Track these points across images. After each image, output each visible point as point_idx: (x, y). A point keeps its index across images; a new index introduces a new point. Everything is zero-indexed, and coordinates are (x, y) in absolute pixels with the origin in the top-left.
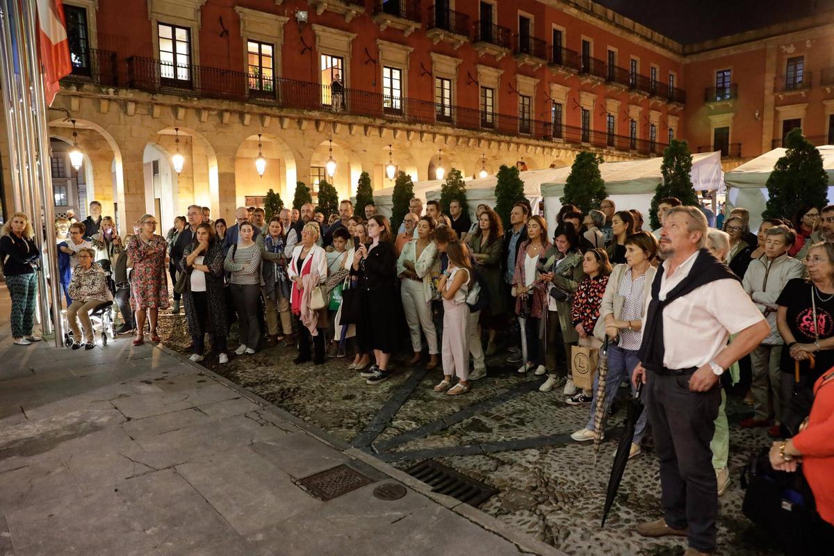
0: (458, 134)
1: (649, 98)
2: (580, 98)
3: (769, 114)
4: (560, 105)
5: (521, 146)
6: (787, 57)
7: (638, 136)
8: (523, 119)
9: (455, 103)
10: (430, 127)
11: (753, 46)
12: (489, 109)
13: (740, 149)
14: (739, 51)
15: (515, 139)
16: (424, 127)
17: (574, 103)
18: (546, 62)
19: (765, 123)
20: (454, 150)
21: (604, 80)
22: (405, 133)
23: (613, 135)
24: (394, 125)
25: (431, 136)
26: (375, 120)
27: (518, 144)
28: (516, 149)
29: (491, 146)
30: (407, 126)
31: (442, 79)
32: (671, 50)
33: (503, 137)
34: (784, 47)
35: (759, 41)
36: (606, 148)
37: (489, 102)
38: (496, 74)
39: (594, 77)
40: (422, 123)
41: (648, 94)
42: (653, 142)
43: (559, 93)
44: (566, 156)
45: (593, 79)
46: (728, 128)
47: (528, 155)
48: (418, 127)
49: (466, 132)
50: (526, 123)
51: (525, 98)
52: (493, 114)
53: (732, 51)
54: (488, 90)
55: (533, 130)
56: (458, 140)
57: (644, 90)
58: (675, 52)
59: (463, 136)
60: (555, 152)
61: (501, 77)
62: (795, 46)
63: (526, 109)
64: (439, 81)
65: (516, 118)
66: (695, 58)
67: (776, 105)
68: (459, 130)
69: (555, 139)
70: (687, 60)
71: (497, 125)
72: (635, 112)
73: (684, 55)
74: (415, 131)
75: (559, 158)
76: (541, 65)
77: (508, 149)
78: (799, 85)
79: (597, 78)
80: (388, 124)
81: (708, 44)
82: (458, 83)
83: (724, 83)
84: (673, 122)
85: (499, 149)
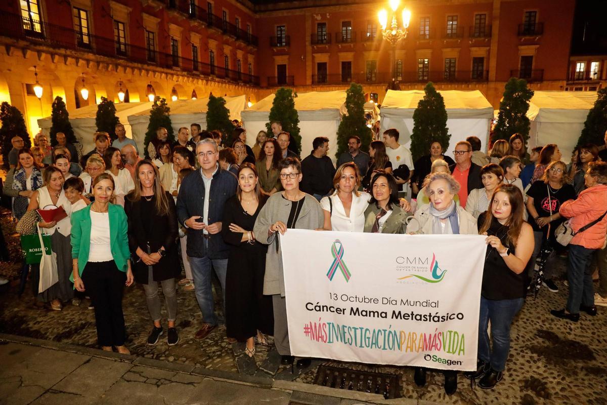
0: (99, 60)
1: (236, 40)
2: (190, 37)
3: (309, 57)
4: (176, 41)
5: (150, 72)
6: (317, 22)
7: (230, 67)
8: (149, 50)
9: (92, 32)
10: (73, 52)
11: (298, 12)
12: (122, 40)
13: (293, 80)
14: (290, 14)
15: (145, 66)
16: (68, 52)
17: (186, 40)
18: (165, 5)
19: (307, 64)
20: (95, 73)
21: (207, 24)
22: (49, 56)
23: (214, 66)
24: (38, 48)
25: (74, 60)
26: (18, 41)
27: (147, 71)
28: (146, 74)
29: (127, 71)
30: (51, 50)
31: (79, 10)
32: (247, 7)
33: (136, 64)
34: (315, 15)
35: (301, 9)
36: (210, 76)
37: (122, 34)
38: (126, 11)
39: (199, 21)
40: (66, 48)
41: (235, 38)
42: (239, 73)
43: (175, 31)
44: (183, 81)
45: (199, 23)
46: (285, 65)
47: (155, 80)
48: (62, 51)
49: (106, 59)
50: (152, 53)
51: (150, 33)
52: (125, 45)
53: (285, 13)
54: (120, 24)
55: (158, 60)
56: (98, 65)
57: (233, 35)
58: (250, 9)
59: (103, 62)
60: (175, 77)
61: (130, 14)
62: (321, 15)
63: (151, 42)
64: (75, 11)
65: (144, 49)
66: (263, 15)
67: (312, 53)
68: (99, 56)
69: (174, 68)
70: (257, 16)
71: (129, 53)
72: (227, 50)
73: (255, 12)
74: (59, 55)
75: (178, 83)
76: (161, 7)
77: (140, 75)
78: (325, 41)
79: (201, 22)
80: (32, 46)
81: (270, 6)
82: (94, 15)
83: (281, 34)
84: (251, 59)
85: (133, 74)
